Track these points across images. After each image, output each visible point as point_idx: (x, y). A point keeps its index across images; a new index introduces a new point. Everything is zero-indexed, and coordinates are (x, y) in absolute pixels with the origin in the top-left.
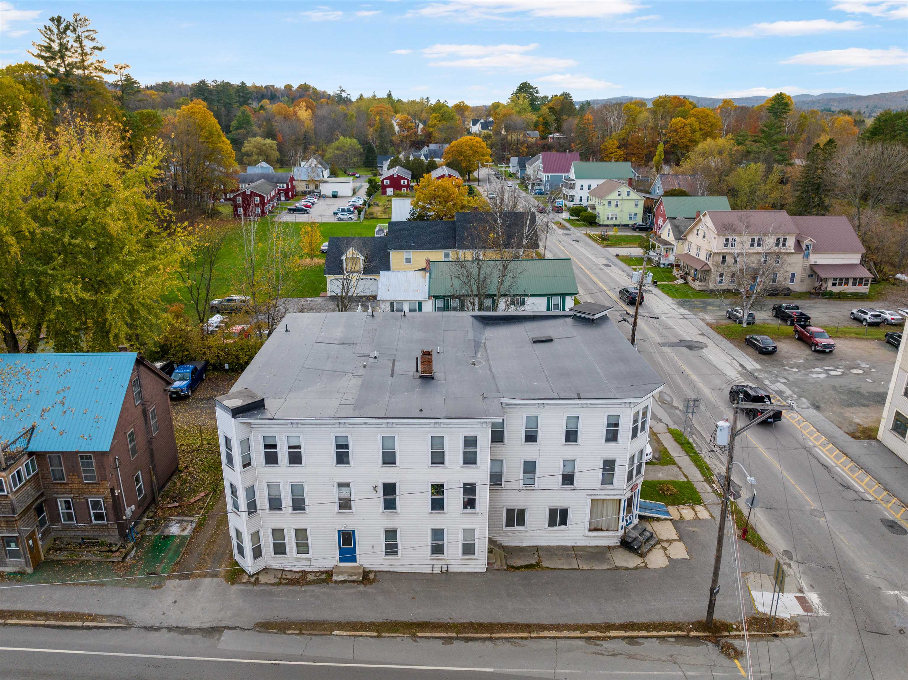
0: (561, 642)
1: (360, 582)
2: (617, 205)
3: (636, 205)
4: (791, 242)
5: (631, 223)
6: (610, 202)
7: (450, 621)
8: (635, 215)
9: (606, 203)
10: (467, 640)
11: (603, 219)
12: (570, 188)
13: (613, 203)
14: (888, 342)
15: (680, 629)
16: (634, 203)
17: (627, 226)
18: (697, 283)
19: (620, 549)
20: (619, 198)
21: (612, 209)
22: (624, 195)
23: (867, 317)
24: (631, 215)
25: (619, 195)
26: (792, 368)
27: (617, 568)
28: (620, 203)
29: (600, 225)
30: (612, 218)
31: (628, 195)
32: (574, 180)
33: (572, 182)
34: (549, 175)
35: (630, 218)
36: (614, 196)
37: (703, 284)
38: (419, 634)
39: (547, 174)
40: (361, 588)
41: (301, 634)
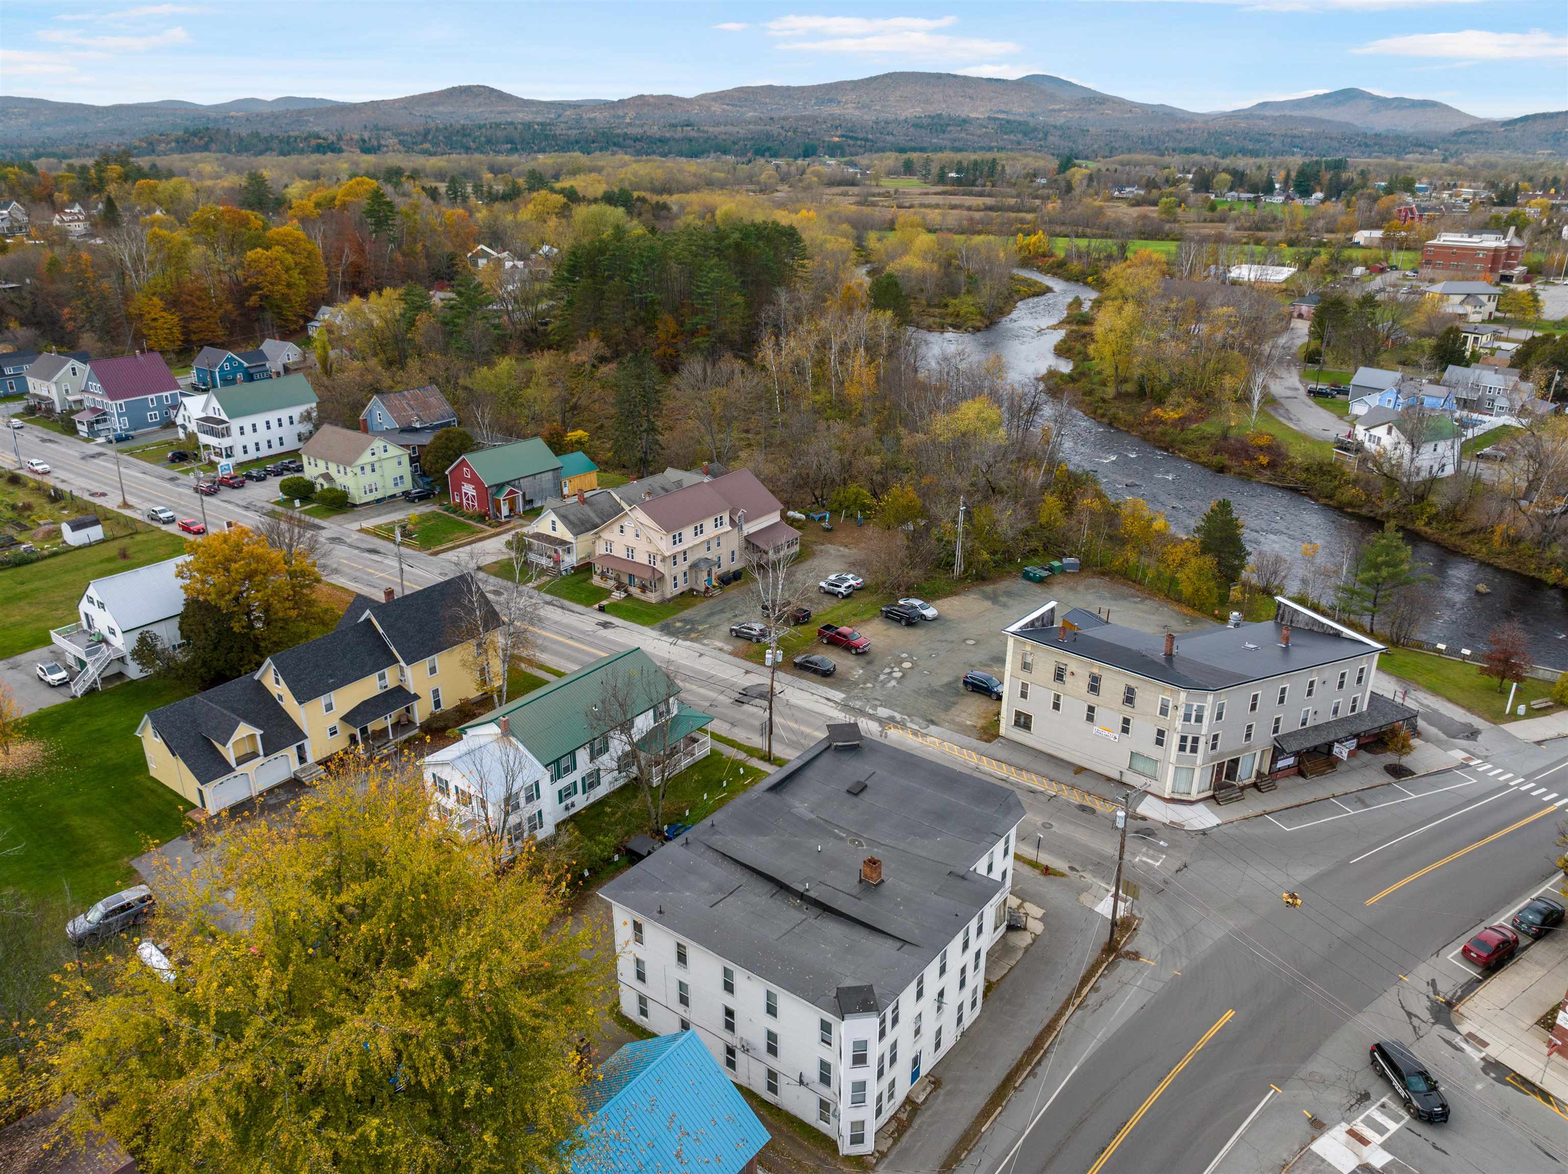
0: (1073, 1020)
1: (935, 1089)
2: (373, 470)
3: (400, 463)
4: (726, 519)
5: (398, 491)
6: (362, 469)
7: (1015, 1062)
8: (401, 477)
9: (358, 470)
10: (1039, 1063)
11: (358, 495)
12: (223, 436)
13: (368, 469)
14: (887, 617)
15: (1103, 962)
16: (396, 461)
17: (394, 496)
18: (649, 594)
19: (1010, 933)
20: (375, 458)
21: (369, 478)
22: (380, 453)
23: (842, 590)
24: (395, 479)
25: (373, 454)
26: (865, 683)
27: (1027, 949)
28: (377, 466)
29: (355, 506)
30: (371, 491)
31: (386, 451)
32: (223, 422)
33: (224, 426)
34: (122, 402)
35: (396, 484)
36: (366, 458)
37: (658, 593)
38: (1017, 1085)
39: (118, 402)
40: (941, 1091)
41: (970, 1152)
